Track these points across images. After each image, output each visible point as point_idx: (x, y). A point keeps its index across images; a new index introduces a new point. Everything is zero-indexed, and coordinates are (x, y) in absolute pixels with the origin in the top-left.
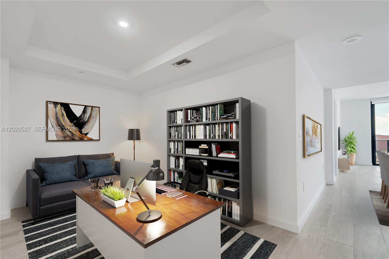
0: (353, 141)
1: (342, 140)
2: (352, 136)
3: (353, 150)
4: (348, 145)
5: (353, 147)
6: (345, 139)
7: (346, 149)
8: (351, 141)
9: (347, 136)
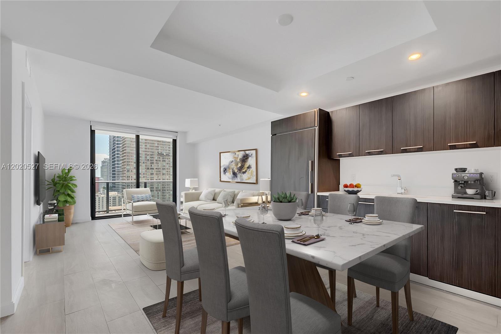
0: (69, 183)
1: (47, 183)
2: (68, 176)
3: (69, 199)
4: (59, 191)
5: (69, 195)
6: (53, 180)
7: (56, 198)
8: (66, 183)
9: (57, 175)
